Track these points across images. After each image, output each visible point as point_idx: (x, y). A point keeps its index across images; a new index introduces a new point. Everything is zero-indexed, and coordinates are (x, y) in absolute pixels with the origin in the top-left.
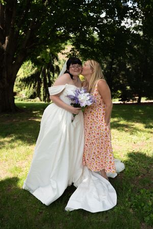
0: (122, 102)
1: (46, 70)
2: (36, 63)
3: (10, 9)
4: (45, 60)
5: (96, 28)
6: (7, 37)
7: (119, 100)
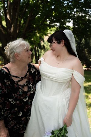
0: (86, 69)
1: (37, 48)
2: (31, 43)
3: (15, 7)
4: (36, 41)
5: (70, 20)
6: (12, 25)
7: (85, 68)
